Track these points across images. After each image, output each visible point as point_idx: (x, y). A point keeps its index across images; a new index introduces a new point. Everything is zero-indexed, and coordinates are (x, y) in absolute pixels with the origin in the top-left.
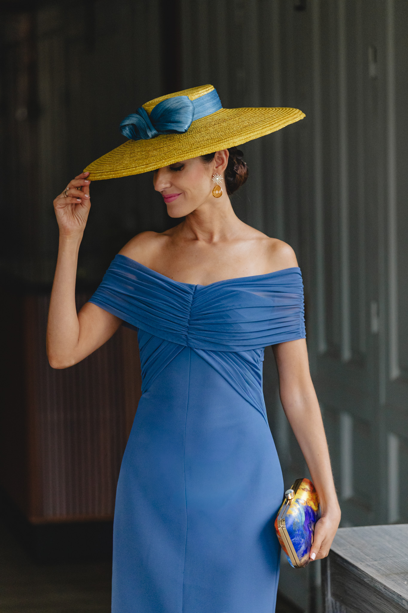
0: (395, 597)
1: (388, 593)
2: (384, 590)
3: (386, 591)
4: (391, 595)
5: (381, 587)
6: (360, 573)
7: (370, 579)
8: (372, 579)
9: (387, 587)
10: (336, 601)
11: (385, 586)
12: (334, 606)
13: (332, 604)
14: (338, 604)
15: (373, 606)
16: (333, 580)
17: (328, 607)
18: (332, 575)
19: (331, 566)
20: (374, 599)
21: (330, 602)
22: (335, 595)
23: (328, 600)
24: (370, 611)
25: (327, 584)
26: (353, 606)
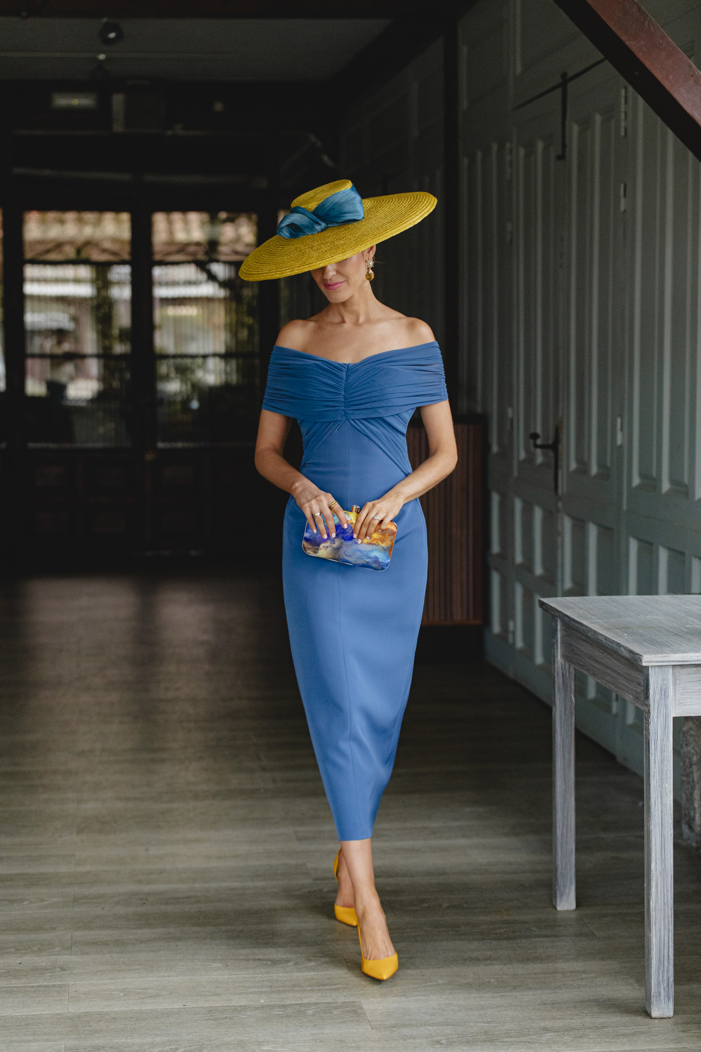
0: (614, 646)
1: (608, 642)
2: (604, 641)
3: (607, 641)
4: (610, 644)
5: (603, 639)
6: (585, 628)
7: (593, 633)
8: (595, 632)
10: (565, 662)
11: (606, 637)
12: (563, 668)
13: (562, 665)
14: (567, 665)
15: (597, 661)
16: (562, 643)
17: (557, 668)
18: (562, 637)
19: (561, 630)
20: (598, 654)
21: (559, 663)
22: (565, 657)
23: (557, 662)
24: (594, 667)
25: (557, 646)
26: (579, 664)
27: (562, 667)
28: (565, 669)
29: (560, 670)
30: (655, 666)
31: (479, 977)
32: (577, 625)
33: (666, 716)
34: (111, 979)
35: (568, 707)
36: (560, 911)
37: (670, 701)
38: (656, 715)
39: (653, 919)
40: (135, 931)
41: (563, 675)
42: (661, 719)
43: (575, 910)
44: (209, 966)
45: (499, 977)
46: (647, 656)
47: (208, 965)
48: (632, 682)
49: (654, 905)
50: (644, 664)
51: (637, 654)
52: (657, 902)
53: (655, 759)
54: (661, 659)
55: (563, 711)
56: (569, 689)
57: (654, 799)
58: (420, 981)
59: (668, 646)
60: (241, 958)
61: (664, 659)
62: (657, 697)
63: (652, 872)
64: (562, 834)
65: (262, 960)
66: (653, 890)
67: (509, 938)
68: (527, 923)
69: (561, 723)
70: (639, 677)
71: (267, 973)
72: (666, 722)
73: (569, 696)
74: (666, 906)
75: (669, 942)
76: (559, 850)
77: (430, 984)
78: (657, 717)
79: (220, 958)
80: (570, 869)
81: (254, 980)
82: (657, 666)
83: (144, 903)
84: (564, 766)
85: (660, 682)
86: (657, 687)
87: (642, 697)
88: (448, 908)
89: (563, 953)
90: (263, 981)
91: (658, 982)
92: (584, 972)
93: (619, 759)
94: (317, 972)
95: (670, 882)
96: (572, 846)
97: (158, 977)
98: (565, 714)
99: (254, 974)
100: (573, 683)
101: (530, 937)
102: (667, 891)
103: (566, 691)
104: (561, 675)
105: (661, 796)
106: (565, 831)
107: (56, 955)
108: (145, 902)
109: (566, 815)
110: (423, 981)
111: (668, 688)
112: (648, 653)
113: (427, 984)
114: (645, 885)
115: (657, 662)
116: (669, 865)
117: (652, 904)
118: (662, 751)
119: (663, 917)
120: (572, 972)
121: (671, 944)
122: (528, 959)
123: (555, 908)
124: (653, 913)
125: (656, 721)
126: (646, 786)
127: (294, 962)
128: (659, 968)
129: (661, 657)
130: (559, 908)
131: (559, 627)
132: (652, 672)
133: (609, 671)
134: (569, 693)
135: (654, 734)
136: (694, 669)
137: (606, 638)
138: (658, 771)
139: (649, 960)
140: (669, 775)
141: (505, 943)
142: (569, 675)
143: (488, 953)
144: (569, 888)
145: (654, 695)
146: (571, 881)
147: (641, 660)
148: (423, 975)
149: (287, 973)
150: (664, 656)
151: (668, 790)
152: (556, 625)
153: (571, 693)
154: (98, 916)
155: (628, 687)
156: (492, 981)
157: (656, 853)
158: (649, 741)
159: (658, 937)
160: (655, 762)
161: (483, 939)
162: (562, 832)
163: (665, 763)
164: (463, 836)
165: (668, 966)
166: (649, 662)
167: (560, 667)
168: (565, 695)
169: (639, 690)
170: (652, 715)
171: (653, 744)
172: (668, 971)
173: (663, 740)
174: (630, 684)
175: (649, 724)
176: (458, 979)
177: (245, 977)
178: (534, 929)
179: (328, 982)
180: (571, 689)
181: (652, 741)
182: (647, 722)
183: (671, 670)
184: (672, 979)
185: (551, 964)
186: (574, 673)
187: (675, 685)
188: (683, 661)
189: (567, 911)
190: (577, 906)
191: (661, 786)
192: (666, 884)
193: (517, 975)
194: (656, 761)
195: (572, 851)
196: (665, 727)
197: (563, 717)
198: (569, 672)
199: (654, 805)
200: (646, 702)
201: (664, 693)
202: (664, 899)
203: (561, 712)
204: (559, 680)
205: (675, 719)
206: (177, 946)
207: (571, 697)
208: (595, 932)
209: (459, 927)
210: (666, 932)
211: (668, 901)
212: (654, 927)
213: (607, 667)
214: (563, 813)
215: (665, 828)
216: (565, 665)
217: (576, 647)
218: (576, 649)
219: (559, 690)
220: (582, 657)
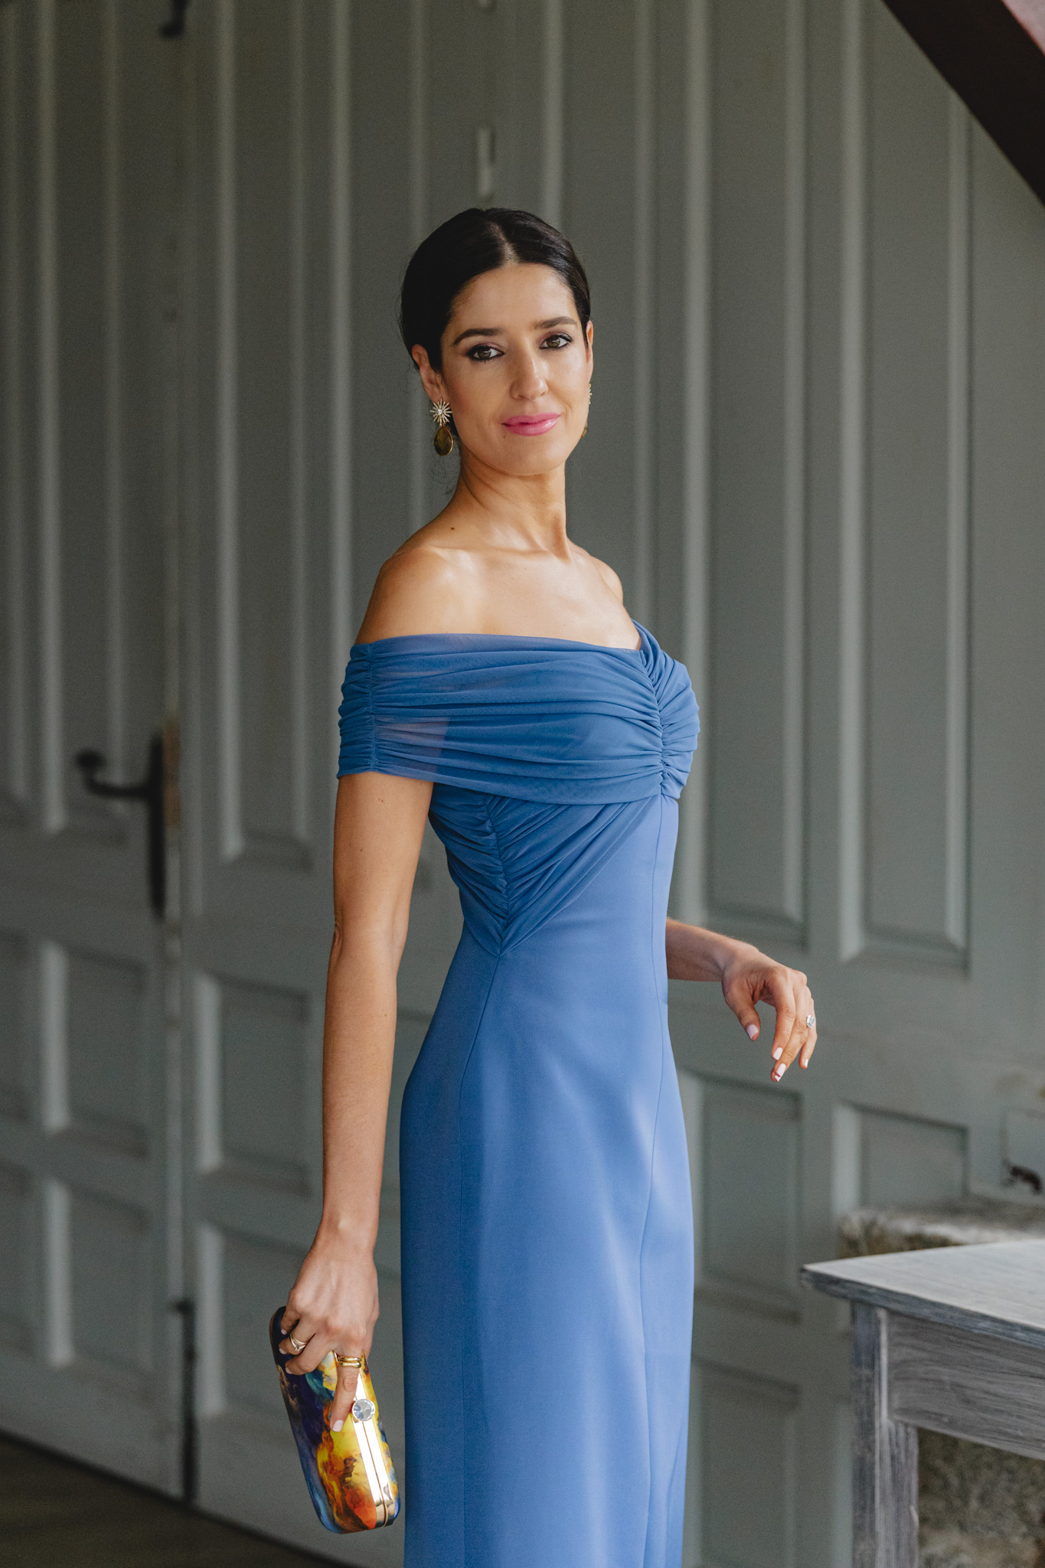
10: (896, 1423)
14: (902, 1431)
19: (893, 1345)
21: (885, 1430)
22: (896, 1407)
23: (880, 1427)
27: (890, 1439)
28: (897, 1444)
29: (887, 1447)
35: (904, 1539)
41: (893, 1458)
55: (893, 1548)
56: (905, 1493)
73: (907, 1512)
98: (898, 1558)
100: (915, 1476)
103: (899, 1499)
104: (888, 1459)
131: (884, 1338)
134: (906, 1501)
142: (907, 1458)
152: (878, 1334)
153: (910, 1502)
167: (887, 1439)
168: (898, 1510)
180: (910, 1491)
186: (916, 1446)
198: (907, 1451)
203: (888, 1551)
204: (884, 1473)
207: (911, 1511)
216: (897, 1433)
217: (989, 1393)
218: (982, 1395)
219: (883, 1500)
220: (1019, 1417)
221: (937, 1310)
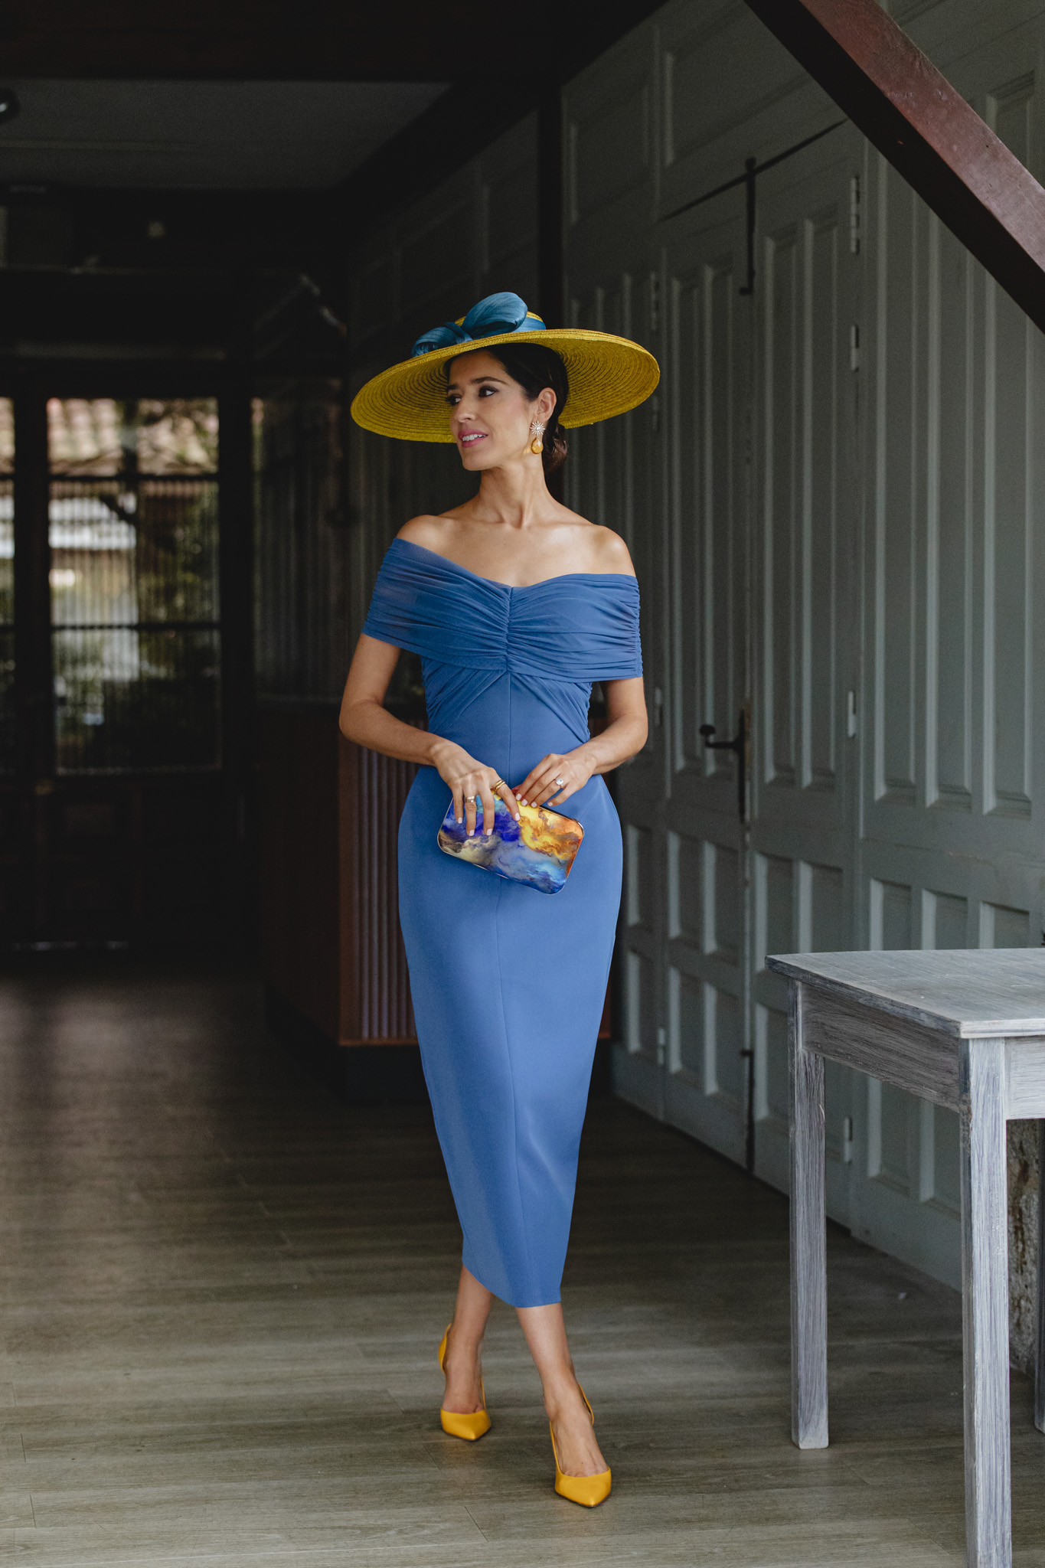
0: (909, 1013)
1: (897, 1009)
2: (890, 1007)
3: (895, 1008)
4: (902, 1011)
5: (885, 1005)
6: (852, 993)
7: (868, 998)
8: (871, 995)
9: (895, 1002)
10: (809, 1051)
11: (892, 1001)
12: (807, 1063)
13: (804, 1057)
14: (813, 1058)
15: (868, 1043)
16: (806, 1021)
17: (798, 1064)
18: (805, 1014)
19: (804, 1002)
20: (871, 1032)
21: (801, 1054)
22: (809, 1043)
23: (798, 1054)
24: (865, 1053)
25: (797, 1028)
26: (836, 1052)
27: (805, 1062)
28: (809, 1065)
29: (802, 1066)
30: (978, 1039)
31: (694, 1546)
32: (838, 988)
33: (996, 1118)
34: (107, 1560)
35: (815, 1125)
36: (803, 1450)
37: (1002, 1096)
38: (981, 1117)
39: (978, 1440)
40: (132, 1490)
41: (806, 1074)
42: (988, 1123)
43: (828, 1448)
44: (262, 1539)
45: (725, 1545)
46: (968, 1023)
47: (260, 1536)
48: (937, 1069)
49: (980, 1418)
50: (963, 1036)
51: (951, 1021)
52: (984, 1412)
53: (979, 1187)
54: (989, 1028)
55: (807, 1130)
56: (815, 1095)
57: (979, 1249)
58: (602, 1553)
59: (996, 1011)
60: (310, 1525)
61: (994, 1028)
62: (982, 1089)
63: (976, 1366)
64: (807, 1327)
65: (345, 1528)
66: (979, 1393)
67: (731, 1490)
68: (756, 1468)
69: (804, 1150)
70: (949, 1059)
71: (358, 1546)
72: (995, 1128)
73: (816, 1108)
74: (998, 1419)
75: (1003, 1475)
76: (802, 1352)
77: (619, 1557)
78: (982, 1121)
79: (277, 1526)
80: (820, 1383)
81: (338, 1556)
82: (982, 1039)
83: (138, 1451)
84: (808, 1218)
85: (986, 1065)
86: (982, 1073)
87: (956, 1091)
88: (627, 1448)
89: (821, 1509)
90: (353, 1558)
91: (988, 1539)
92: (859, 1535)
93: (855, 1234)
94: (436, 1543)
95: (1004, 1381)
96: (822, 1345)
97: (183, 1556)
98: (810, 1136)
99: (336, 1548)
100: (822, 1086)
101: (763, 1487)
102: (1000, 1394)
103: (811, 1099)
104: (803, 1074)
105: (990, 1244)
106: (811, 1323)
107: (11, 1527)
108: (140, 1448)
109: (812, 1296)
110: (607, 1553)
111: (998, 1074)
112: (967, 1019)
113: (615, 1557)
114: (964, 1387)
115: (983, 1032)
116: (1003, 1353)
117: (977, 1416)
118: (991, 1174)
119: (994, 1436)
120: (839, 1536)
121: (1008, 1479)
122: (767, 1520)
123: (797, 1447)
124: (978, 1431)
125: (980, 1127)
126: (966, 1230)
127: (396, 1529)
128: (989, 1517)
129: (989, 1024)
130: (802, 1446)
131: (800, 998)
132: (973, 1049)
133: (894, 1058)
134: (816, 1102)
135: (978, 1147)
136: (1038, 1044)
137: (893, 1003)
138: (984, 1204)
139: (973, 1505)
140: (1001, 1211)
141: (726, 1497)
142: (816, 1075)
143: (704, 1512)
144: (819, 1414)
145: (978, 1084)
146: (821, 1402)
147: (958, 1030)
148: (605, 1545)
149: (389, 1546)
150: (994, 1024)
151: (1001, 1235)
152: (796, 996)
153: (819, 1102)
154: (69, 1471)
155: (929, 1079)
156: (716, 1550)
157: (982, 1336)
158: (970, 1158)
159: (987, 1468)
160: (979, 1191)
161: (690, 1492)
162: (807, 1323)
163: (996, 1192)
164: (629, 1347)
165: (1003, 1515)
166: (972, 1032)
167: (802, 1061)
168: (810, 1107)
169: (949, 1081)
170: (974, 1117)
171: (976, 1162)
172: (1002, 1522)
173: (992, 1157)
174: (932, 1073)
175: (969, 1131)
176: (661, 1549)
177: (323, 1553)
178: (768, 1476)
179: (457, 1556)
180: (818, 1095)
181: (974, 1157)
182: (966, 1128)
183: (1002, 1046)
184: (1008, 1535)
185: (804, 1526)
186: (823, 1070)
187: (1008, 1069)
188: (1023, 1031)
189: (815, 1450)
190: (832, 1441)
191: (990, 1228)
192: (999, 1383)
193: (754, 1541)
194: (982, 1190)
195: (822, 1353)
196: (995, 1135)
197: (807, 1140)
198: (816, 1069)
199: (978, 1257)
200: (964, 1098)
201: (992, 1081)
202: (996, 1407)
203: (803, 1132)
204: (800, 1083)
205: (1008, 1122)
206: (205, 1510)
207: (819, 1108)
208: (865, 1479)
209: (650, 1476)
210: (1000, 1461)
211: (1001, 1411)
212: (980, 1453)
213: (890, 1051)
214: (808, 1292)
215: (996, 1295)
216: (809, 1058)
217: (832, 1027)
218: (831, 1029)
219: (800, 1098)
220: (842, 1041)
221: (804, 975)
